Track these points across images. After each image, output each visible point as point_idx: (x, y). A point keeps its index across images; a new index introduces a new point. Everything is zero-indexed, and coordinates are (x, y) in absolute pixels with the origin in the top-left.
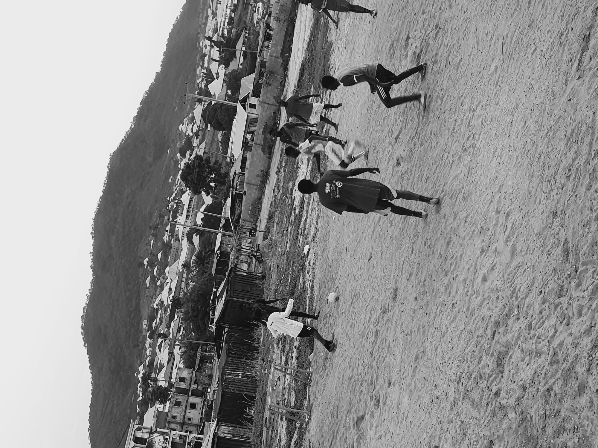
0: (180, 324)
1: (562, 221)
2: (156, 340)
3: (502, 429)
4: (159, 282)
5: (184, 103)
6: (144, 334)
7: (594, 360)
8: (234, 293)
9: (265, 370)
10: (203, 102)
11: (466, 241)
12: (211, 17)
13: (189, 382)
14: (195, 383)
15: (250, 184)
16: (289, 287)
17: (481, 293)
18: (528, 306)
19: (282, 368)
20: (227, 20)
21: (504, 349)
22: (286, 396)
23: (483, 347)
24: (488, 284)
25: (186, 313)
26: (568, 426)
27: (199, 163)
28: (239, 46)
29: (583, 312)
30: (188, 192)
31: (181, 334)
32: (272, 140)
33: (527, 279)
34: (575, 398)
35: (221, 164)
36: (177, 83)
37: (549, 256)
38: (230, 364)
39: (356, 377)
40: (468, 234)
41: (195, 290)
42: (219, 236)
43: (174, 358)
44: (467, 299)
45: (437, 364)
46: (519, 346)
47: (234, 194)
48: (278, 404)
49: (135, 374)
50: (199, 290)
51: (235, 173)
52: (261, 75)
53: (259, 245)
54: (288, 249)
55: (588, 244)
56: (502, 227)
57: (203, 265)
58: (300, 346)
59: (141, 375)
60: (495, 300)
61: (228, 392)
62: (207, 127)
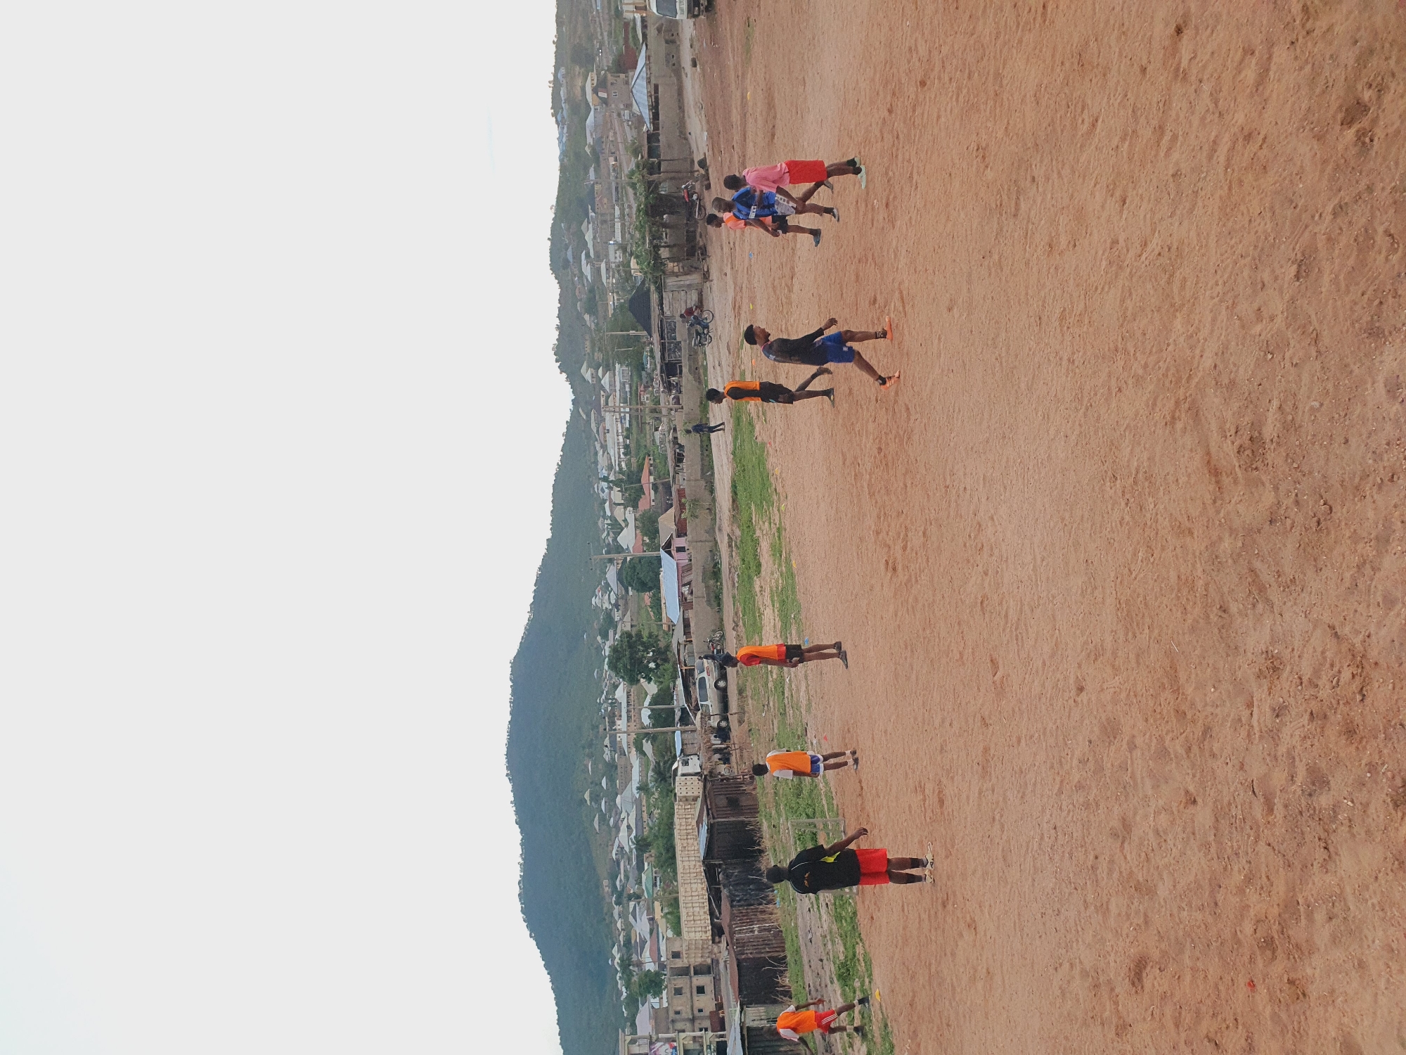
0: (654, 875)
2: (626, 905)
4: (612, 819)
5: (592, 569)
6: (608, 900)
8: (717, 811)
10: (615, 562)
12: (600, 452)
13: (687, 956)
20: (622, 450)
22: (829, 944)
27: (628, 641)
28: (645, 478)
30: (622, 684)
31: (658, 888)
35: (657, 636)
36: (576, 546)
41: (663, 819)
42: (678, 737)
43: (658, 926)
48: (821, 960)
49: (610, 962)
51: (678, 643)
52: (682, 508)
54: (776, 731)
57: (666, 781)
59: (617, 960)
61: (746, 960)
62: (627, 591)
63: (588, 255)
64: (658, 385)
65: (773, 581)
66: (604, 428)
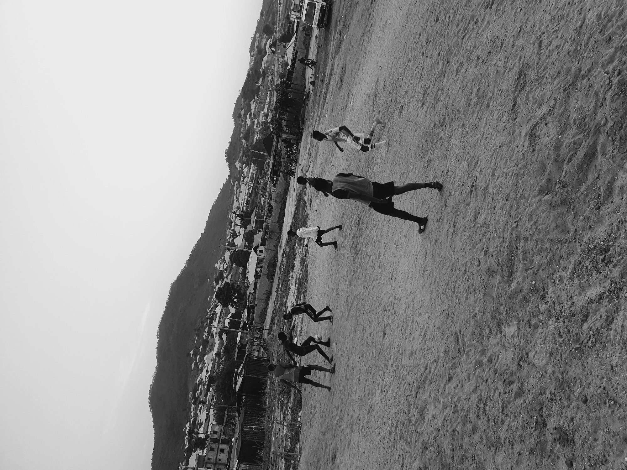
0: (214, 394)
2: (198, 405)
4: (200, 366)
5: (219, 251)
6: (190, 401)
7: (481, 409)
8: (249, 371)
9: (270, 425)
10: (230, 250)
12: (236, 200)
13: (219, 434)
14: (224, 434)
15: (259, 299)
18: (436, 375)
19: (281, 422)
20: (245, 202)
21: (424, 404)
22: (284, 441)
23: (410, 403)
25: (218, 387)
26: (468, 455)
27: (227, 287)
28: (253, 217)
29: (471, 377)
30: (220, 306)
31: (214, 401)
32: (273, 272)
33: (435, 357)
35: (241, 287)
36: (214, 239)
38: (246, 421)
41: (223, 370)
42: (239, 334)
43: (210, 418)
44: (398, 371)
47: (249, 306)
48: (279, 447)
49: (184, 430)
50: (226, 371)
51: (250, 292)
52: (266, 233)
53: (265, 338)
55: (470, 334)
57: (229, 353)
58: (293, 407)
59: (187, 430)
61: (245, 440)
62: (232, 265)
63: (250, 115)
64: (268, 178)
65: (298, 275)
66: (240, 191)
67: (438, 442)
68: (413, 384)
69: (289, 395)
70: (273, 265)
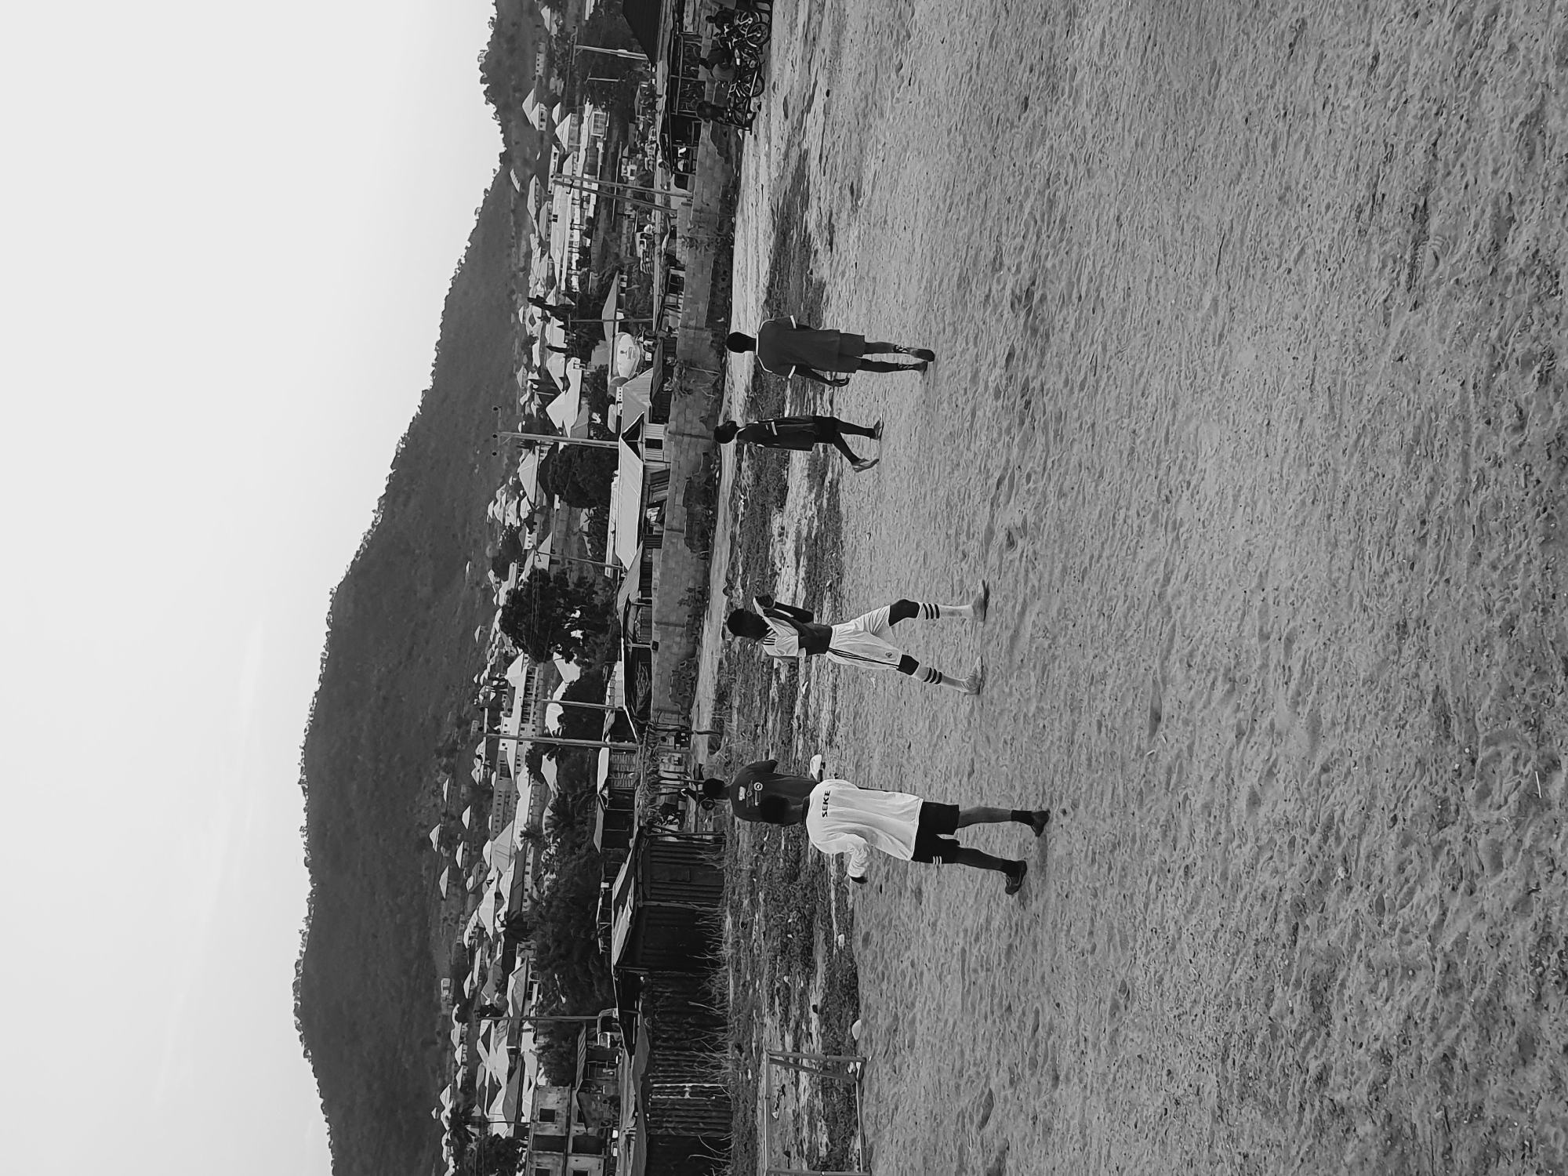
0: (530, 979)
1: (1422, 644)
2: (474, 1023)
3: (1345, 1165)
4: (471, 880)
5: (495, 454)
6: (444, 1012)
7: (1548, 974)
8: (652, 888)
9: (747, 1074)
10: (538, 447)
11: (1196, 712)
12: (537, 252)
13: (564, 1120)
14: (580, 1120)
15: (665, 624)
16: (785, 861)
17: (1251, 834)
18: (1368, 857)
19: (787, 1058)
20: (576, 256)
21: (1325, 967)
22: (805, 1133)
23: (1273, 967)
24: (1263, 811)
25: (542, 951)
26: (1506, 1142)
27: (542, 588)
28: (610, 310)
29: (1504, 859)
30: (521, 658)
31: (534, 1002)
32: (707, 517)
33: (1358, 792)
34: (1513, 1071)
35: (593, 585)
36: (474, 411)
37: (1403, 732)
38: (659, 1065)
39: (972, 1071)
40: (1200, 694)
41: (558, 890)
42: (604, 754)
43: (523, 1064)
44: (1217, 851)
45: (1166, 1019)
46: (1360, 957)
47: (630, 650)
48: (788, 1154)
49: (434, 1113)
50: (568, 891)
51: (628, 601)
52: (666, 368)
53: (700, 765)
55: (1492, 693)
56: (1280, 670)
57: (573, 828)
58: (825, 1004)
59: (447, 1113)
60: (1285, 847)
61: (662, 1136)
62: (551, 501)
64: (653, 151)
65: (804, 522)
66: (550, 212)
67: (1389, 1102)
68: (1279, 896)
69: (809, 965)
70: (706, 491)
